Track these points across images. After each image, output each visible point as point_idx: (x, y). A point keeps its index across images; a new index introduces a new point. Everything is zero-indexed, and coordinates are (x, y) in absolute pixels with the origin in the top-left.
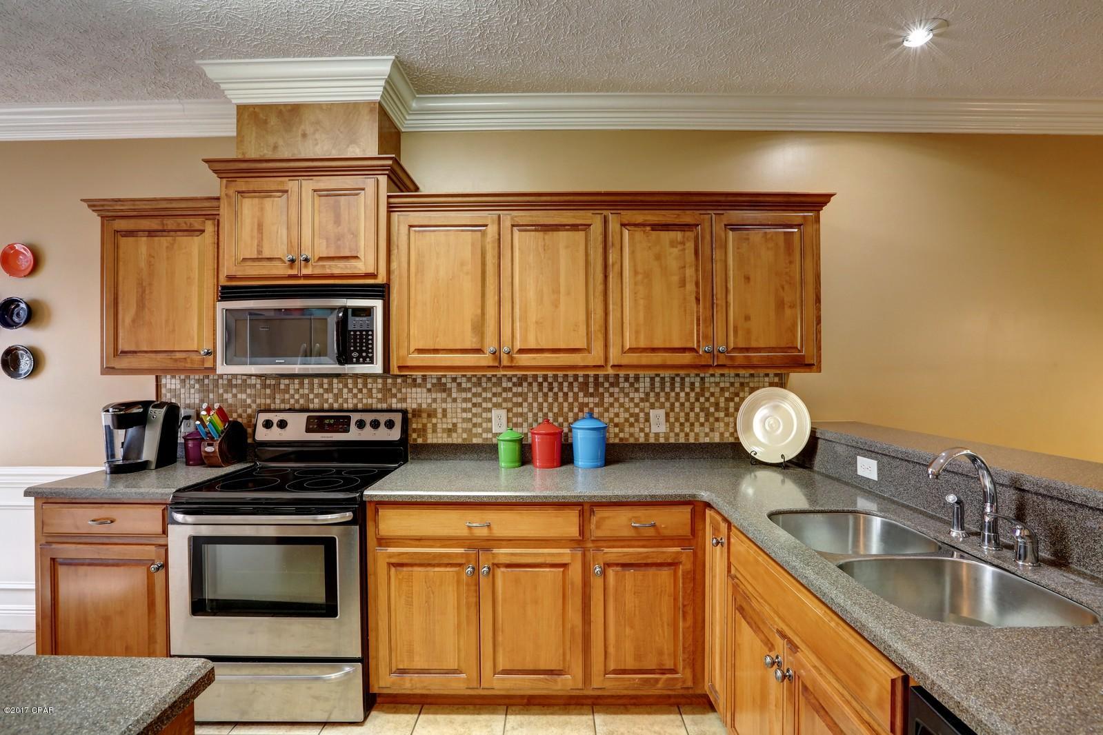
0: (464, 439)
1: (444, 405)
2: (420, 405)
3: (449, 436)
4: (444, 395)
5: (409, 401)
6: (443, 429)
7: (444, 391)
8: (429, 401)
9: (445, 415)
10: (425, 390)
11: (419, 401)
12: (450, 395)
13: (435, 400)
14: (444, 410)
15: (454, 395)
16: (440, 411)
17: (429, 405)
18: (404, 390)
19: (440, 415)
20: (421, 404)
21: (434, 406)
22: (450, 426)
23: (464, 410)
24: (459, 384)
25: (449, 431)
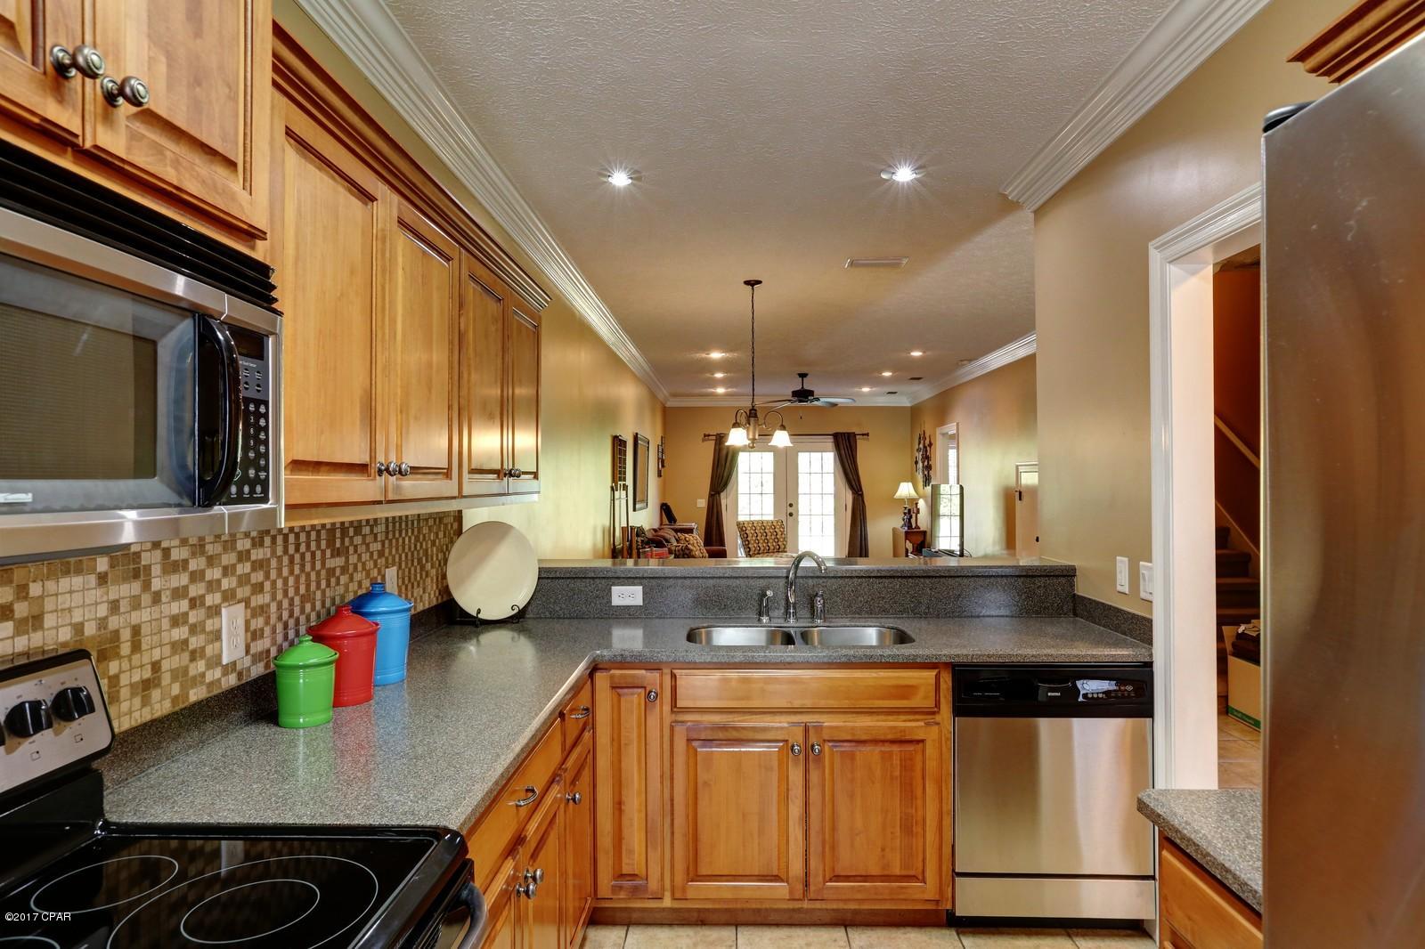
0: (175, 700)
1: (135, 618)
2: (78, 628)
3: (146, 702)
4: (135, 587)
5: (49, 621)
6: (132, 685)
7: (136, 575)
8: (103, 611)
9: (136, 647)
10: (92, 579)
11: (77, 618)
12: (147, 586)
13: (114, 606)
14: (136, 631)
15: (156, 584)
16: (126, 635)
17: (102, 623)
18: (35, 589)
19: (125, 649)
20: (82, 624)
21: (114, 622)
22: (147, 674)
23: (176, 621)
24: (166, 552)
25: (147, 685)
